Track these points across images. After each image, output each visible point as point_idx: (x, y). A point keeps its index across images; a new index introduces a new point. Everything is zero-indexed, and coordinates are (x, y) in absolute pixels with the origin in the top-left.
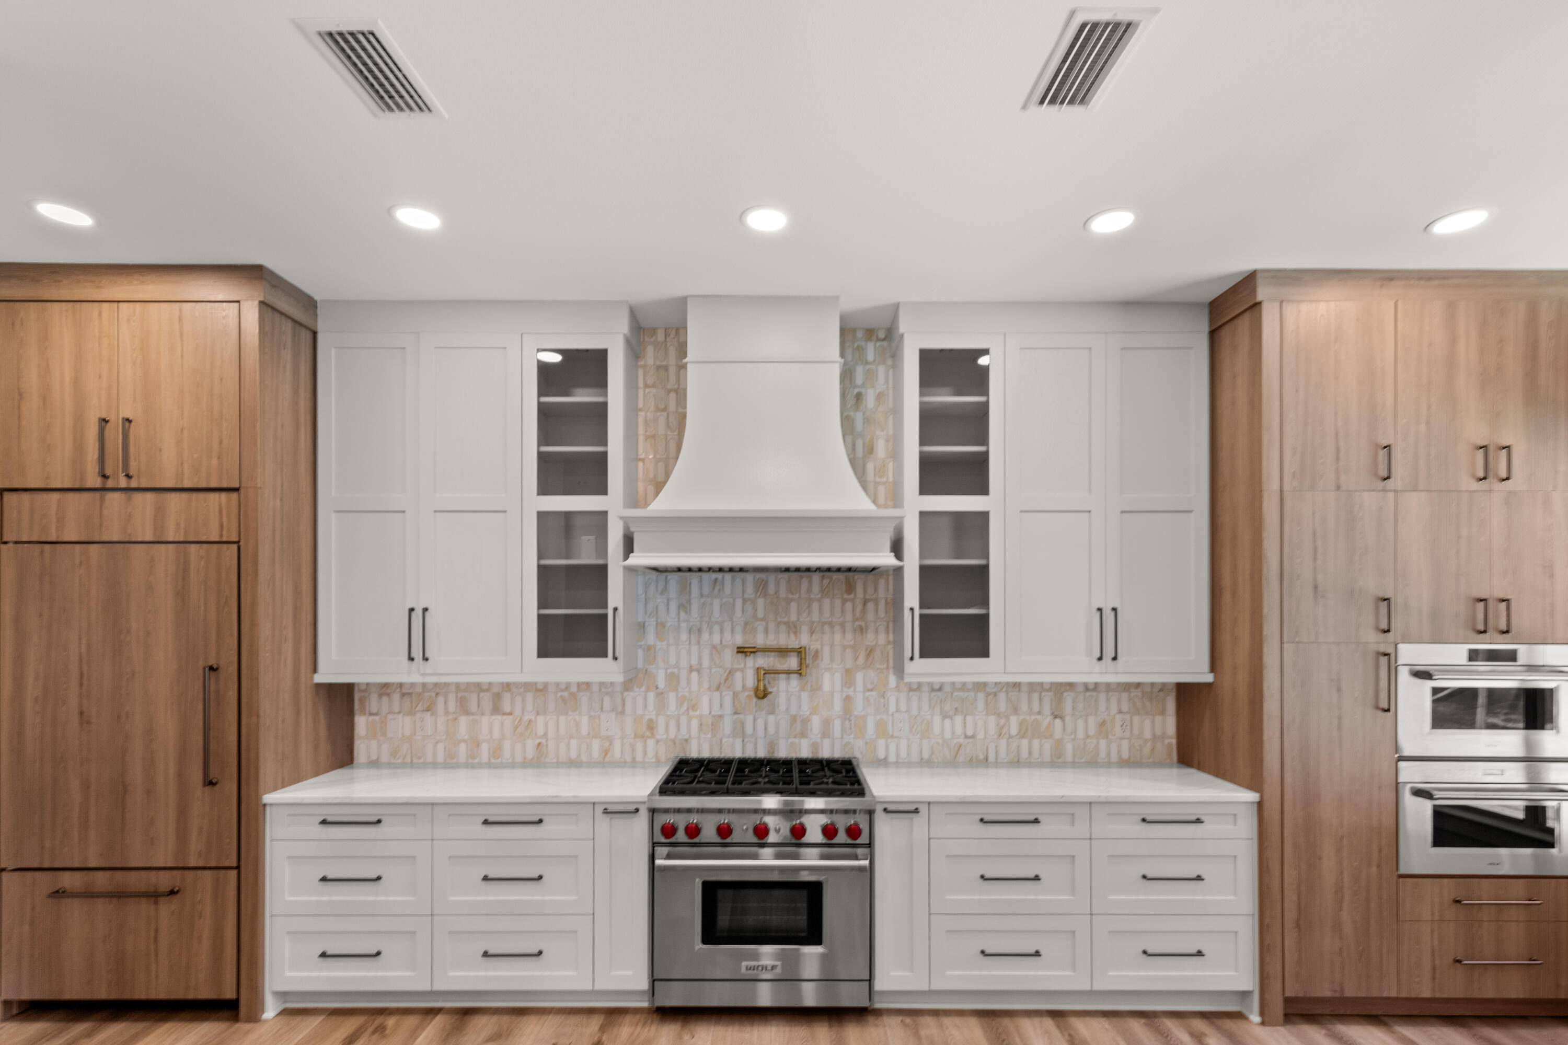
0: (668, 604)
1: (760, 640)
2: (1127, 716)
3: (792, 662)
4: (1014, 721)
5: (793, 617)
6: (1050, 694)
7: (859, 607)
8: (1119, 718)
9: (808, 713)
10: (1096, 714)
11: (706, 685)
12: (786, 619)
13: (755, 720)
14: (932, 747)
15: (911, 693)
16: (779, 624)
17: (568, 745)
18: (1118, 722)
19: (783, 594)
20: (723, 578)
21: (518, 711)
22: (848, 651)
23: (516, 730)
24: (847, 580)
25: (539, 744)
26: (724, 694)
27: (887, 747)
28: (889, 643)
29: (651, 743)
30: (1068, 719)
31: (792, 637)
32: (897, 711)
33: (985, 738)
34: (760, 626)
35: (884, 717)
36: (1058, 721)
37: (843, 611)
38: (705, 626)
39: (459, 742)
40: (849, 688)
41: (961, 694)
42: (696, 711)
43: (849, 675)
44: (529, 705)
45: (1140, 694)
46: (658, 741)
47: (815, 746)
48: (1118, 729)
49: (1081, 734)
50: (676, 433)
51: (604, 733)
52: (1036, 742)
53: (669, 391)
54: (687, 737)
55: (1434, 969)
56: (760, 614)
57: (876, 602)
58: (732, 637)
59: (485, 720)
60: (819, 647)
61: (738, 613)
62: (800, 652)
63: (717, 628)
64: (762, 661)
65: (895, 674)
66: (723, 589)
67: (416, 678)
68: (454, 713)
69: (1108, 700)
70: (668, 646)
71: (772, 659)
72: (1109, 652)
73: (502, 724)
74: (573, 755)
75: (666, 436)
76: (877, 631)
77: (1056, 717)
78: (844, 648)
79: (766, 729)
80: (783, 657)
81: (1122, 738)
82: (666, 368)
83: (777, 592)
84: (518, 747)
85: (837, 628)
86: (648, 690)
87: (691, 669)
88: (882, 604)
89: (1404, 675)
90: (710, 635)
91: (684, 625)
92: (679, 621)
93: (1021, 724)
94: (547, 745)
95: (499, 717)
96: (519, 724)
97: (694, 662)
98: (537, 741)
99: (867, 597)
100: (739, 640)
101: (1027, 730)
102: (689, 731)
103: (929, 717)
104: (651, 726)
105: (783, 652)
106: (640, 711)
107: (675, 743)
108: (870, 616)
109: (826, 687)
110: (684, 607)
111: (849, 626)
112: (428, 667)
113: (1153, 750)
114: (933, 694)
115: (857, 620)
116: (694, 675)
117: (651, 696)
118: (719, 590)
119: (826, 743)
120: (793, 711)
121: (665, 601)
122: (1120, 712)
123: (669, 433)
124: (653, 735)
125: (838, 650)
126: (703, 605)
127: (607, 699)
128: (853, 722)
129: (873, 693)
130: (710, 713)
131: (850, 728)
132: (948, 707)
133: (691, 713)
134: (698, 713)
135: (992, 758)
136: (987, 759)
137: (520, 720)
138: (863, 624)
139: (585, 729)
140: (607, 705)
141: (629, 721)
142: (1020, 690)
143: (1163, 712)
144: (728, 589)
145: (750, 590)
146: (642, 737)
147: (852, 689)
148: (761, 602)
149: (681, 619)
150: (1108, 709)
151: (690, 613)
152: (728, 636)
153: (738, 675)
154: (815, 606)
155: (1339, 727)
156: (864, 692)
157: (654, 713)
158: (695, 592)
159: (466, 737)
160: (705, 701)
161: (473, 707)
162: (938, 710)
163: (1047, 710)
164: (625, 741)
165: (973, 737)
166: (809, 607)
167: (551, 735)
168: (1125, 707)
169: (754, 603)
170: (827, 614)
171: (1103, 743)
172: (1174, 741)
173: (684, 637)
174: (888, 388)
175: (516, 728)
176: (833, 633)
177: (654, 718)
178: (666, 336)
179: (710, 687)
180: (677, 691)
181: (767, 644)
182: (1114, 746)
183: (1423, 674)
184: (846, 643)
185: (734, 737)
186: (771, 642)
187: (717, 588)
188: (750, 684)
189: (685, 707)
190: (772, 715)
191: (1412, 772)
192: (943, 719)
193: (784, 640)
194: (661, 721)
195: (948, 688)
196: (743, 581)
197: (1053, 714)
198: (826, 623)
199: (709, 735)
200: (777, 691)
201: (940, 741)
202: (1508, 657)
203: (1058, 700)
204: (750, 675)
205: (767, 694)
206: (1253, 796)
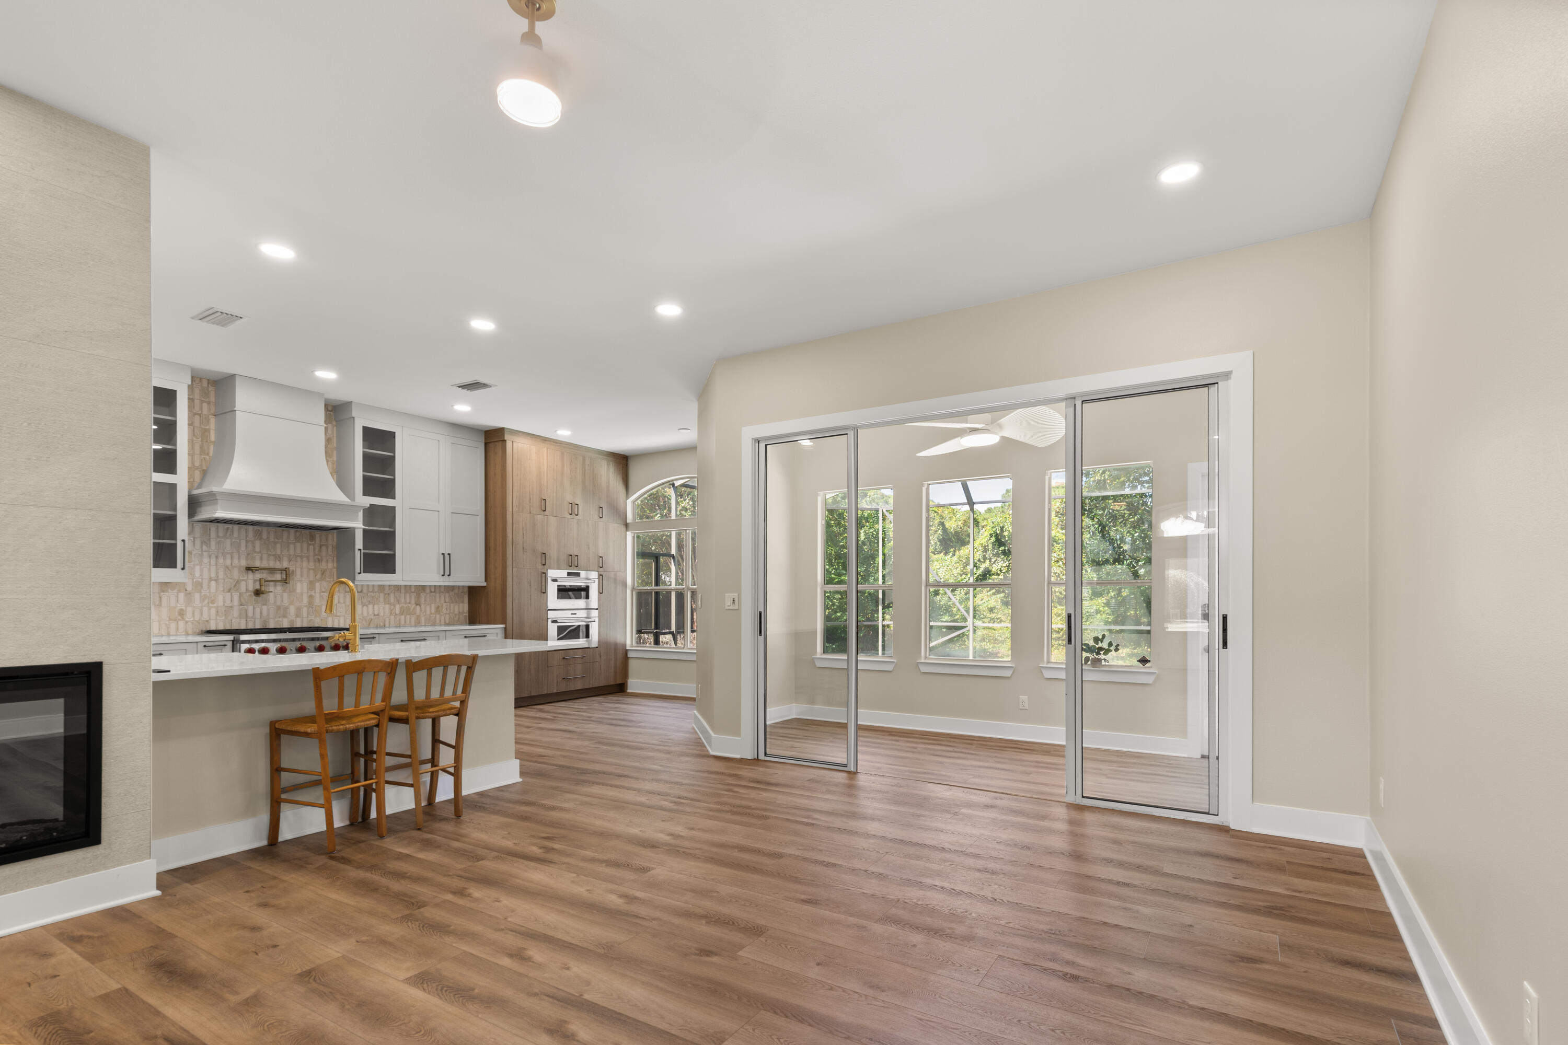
1: (257, 564)
2: (448, 604)
3: (278, 577)
4: (398, 607)
5: (278, 552)
6: (415, 594)
7: (317, 549)
8: (445, 604)
9: (287, 604)
10: (435, 604)
11: (221, 589)
12: (274, 553)
13: (254, 609)
15: (346, 594)
16: (269, 555)
18: (444, 607)
19: (272, 539)
20: (233, 527)
22: (311, 572)
24: (310, 533)
26: (233, 594)
28: (334, 568)
29: (181, 623)
30: (422, 606)
31: (278, 562)
32: (339, 603)
33: (384, 616)
34: (257, 556)
36: (418, 606)
37: (308, 550)
38: (220, 555)
40: (312, 591)
41: (372, 594)
42: (214, 604)
43: (311, 583)
45: (454, 591)
46: (187, 622)
47: (292, 622)
48: (444, 610)
49: (428, 612)
50: (200, 440)
53: (195, 414)
54: (208, 619)
55: (557, 682)
56: (257, 549)
57: (327, 546)
58: (239, 562)
60: (294, 569)
61: (243, 548)
62: (285, 571)
63: (228, 556)
64: (258, 576)
66: (233, 534)
69: (440, 597)
71: (265, 575)
72: (447, 572)
76: (327, 562)
77: (417, 605)
78: (309, 569)
79: (261, 616)
80: (272, 573)
81: (446, 614)
83: (268, 538)
85: (305, 559)
86: (179, 591)
87: (210, 579)
88: (330, 548)
89: (549, 579)
90: (224, 560)
91: (205, 553)
92: (202, 551)
93: (401, 608)
97: (213, 575)
99: (322, 543)
100: (244, 563)
101: (404, 611)
102: (209, 616)
104: (182, 613)
105: (272, 570)
106: (173, 604)
107: (199, 623)
108: (324, 553)
109: (299, 590)
110: (205, 543)
111: (311, 558)
113: (459, 619)
114: (358, 594)
115: (316, 555)
116: (213, 583)
117: (182, 595)
118: (230, 535)
119: (299, 618)
120: (278, 604)
122: (445, 602)
123: (195, 439)
124: (183, 619)
125: (305, 571)
126: (218, 543)
128: (314, 608)
129: (325, 594)
130: (224, 605)
131: (313, 612)
132: (365, 600)
133: (211, 605)
134: (215, 605)
135: (387, 625)
136: (385, 626)
138: (319, 557)
141: (164, 610)
142: (400, 592)
143: (463, 602)
144: (236, 535)
145: (251, 535)
146: (176, 620)
147: (313, 592)
148: (258, 543)
149: (204, 550)
150: (440, 600)
151: (210, 547)
152: (236, 561)
153: (243, 584)
154: (292, 547)
155: (530, 599)
156: (320, 593)
157: (184, 605)
158: (213, 535)
160: (220, 598)
162: (360, 602)
163: (413, 602)
164: (161, 623)
165: (378, 615)
166: (288, 547)
168: (447, 600)
169: (253, 543)
170: (298, 551)
171: (438, 616)
172: (467, 614)
173: (206, 560)
174: (333, 437)
176: (302, 561)
177: (184, 608)
179: (224, 590)
180: (201, 592)
181: (263, 566)
182: (443, 618)
183: (555, 580)
184: (310, 567)
185: (240, 618)
186: (265, 564)
187: (228, 534)
188: (251, 588)
189: (206, 601)
190: (265, 604)
191: (551, 615)
192: (363, 607)
193: (272, 564)
194: (189, 610)
195: (365, 591)
196: (246, 530)
197: (416, 603)
198: (298, 556)
199: (223, 618)
200: (269, 592)
201: (361, 617)
202: (578, 575)
203: (418, 596)
204: (251, 583)
205: (263, 594)
206: (503, 626)
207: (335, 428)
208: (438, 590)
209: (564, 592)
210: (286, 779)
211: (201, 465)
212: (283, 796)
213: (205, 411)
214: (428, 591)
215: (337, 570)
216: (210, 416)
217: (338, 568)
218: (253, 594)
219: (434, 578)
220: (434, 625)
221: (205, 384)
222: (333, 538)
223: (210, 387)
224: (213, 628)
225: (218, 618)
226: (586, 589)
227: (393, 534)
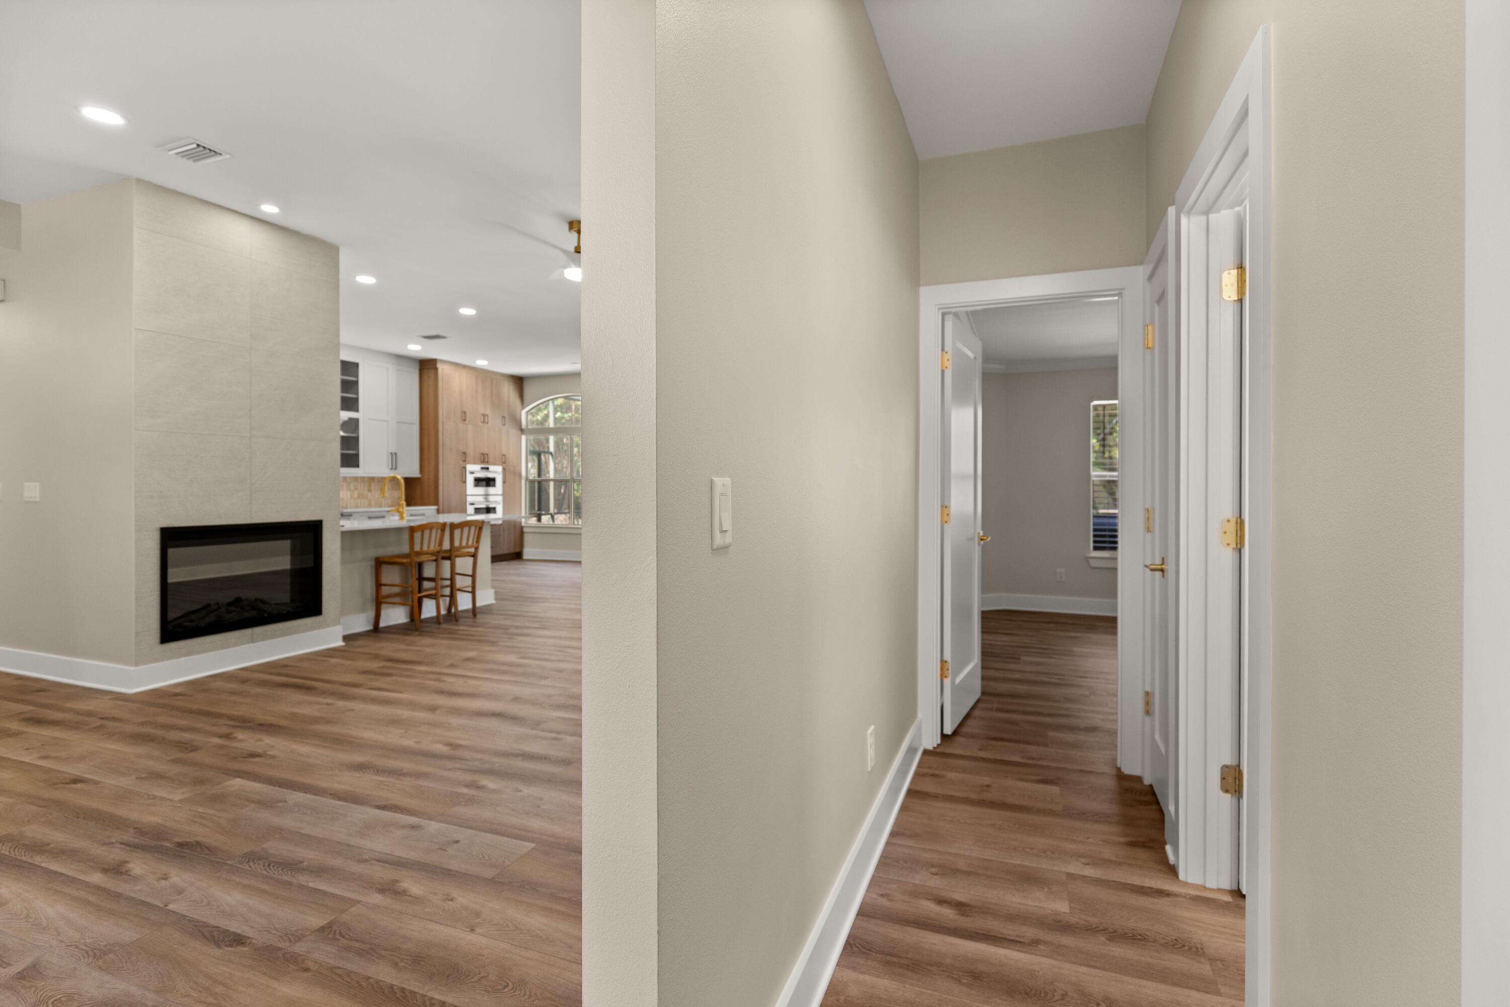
8: (389, 491)
10: (380, 490)
48: (389, 495)
49: (377, 497)
72: (394, 467)
89: (468, 473)
150: (384, 488)
155: (455, 487)
172: (405, 500)
183: (472, 473)
191: (470, 499)
202: (487, 469)
203: (370, 485)
206: (435, 507)
209: (478, 482)
210: (385, 590)
212: (383, 600)
214: (376, 481)
219: (384, 471)
220: (380, 506)
226: (493, 480)
227: (357, 439)
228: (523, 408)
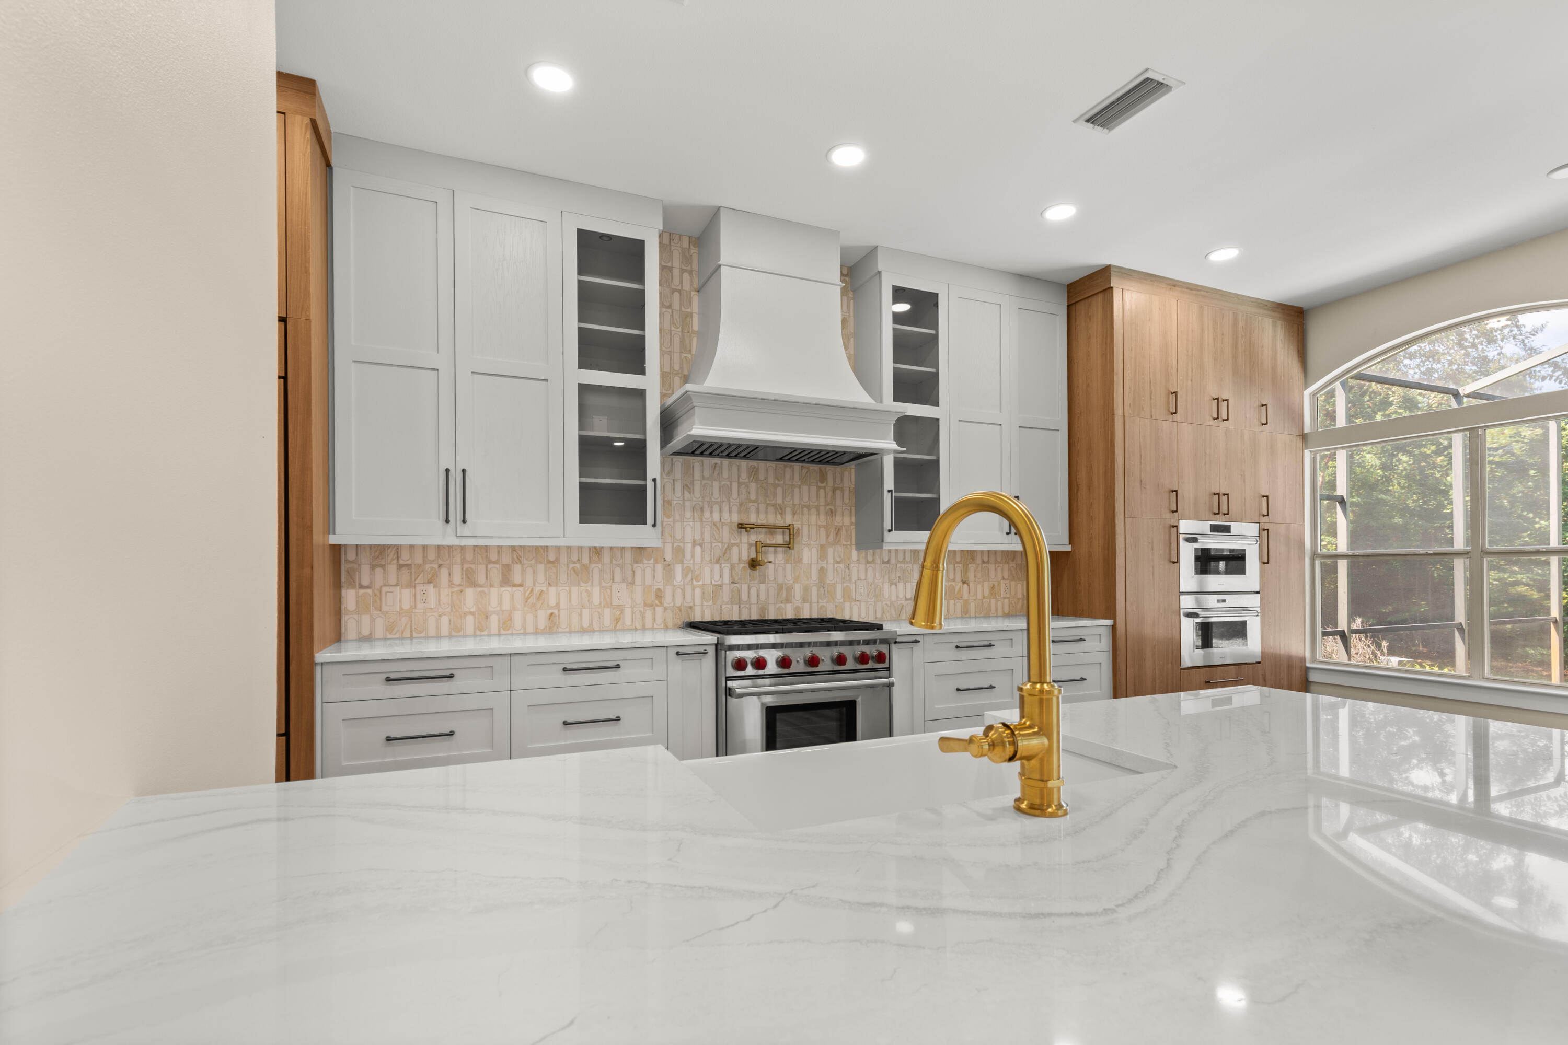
0: (674, 485)
1: (753, 519)
2: (1008, 581)
3: (779, 539)
5: (780, 501)
6: (960, 565)
7: (830, 494)
8: (1004, 582)
9: (792, 582)
10: (989, 581)
11: (708, 558)
12: (773, 502)
13: (749, 588)
14: (883, 608)
15: (868, 565)
16: (768, 505)
17: (580, 615)
18: (1003, 586)
19: (771, 480)
20: (721, 463)
21: (529, 582)
22: (822, 530)
23: (526, 602)
24: (820, 470)
25: (552, 614)
26: (723, 565)
27: (851, 608)
28: (852, 523)
29: (659, 610)
30: (971, 584)
31: (779, 516)
32: (858, 580)
34: (753, 508)
35: (849, 585)
36: (965, 586)
37: (818, 496)
38: (706, 506)
39: (465, 614)
40: (823, 561)
41: (903, 565)
42: (699, 581)
43: (822, 549)
44: (541, 577)
45: (1015, 566)
46: (665, 609)
47: (797, 609)
48: (1002, 591)
49: (980, 596)
50: (680, 329)
51: (615, 602)
52: (952, 602)
53: (674, 291)
54: (691, 604)
56: (753, 497)
57: (842, 489)
58: (730, 516)
59: (494, 592)
60: (800, 526)
61: (735, 494)
62: (789, 528)
63: (716, 507)
64: (754, 537)
65: (856, 550)
66: (722, 473)
67: (451, 541)
68: (460, 585)
69: (996, 570)
70: (674, 521)
71: (762, 536)
73: (512, 596)
74: (586, 624)
75: (671, 331)
76: (843, 515)
77: (964, 583)
78: (819, 527)
79: (758, 596)
80: (771, 533)
81: (1005, 598)
82: (670, 269)
83: (766, 478)
84: (530, 617)
86: (656, 562)
87: (694, 543)
88: (847, 493)
89: (1182, 540)
90: (711, 513)
91: (688, 504)
94: (559, 615)
95: (509, 589)
96: (530, 595)
97: (697, 537)
98: (550, 611)
99: (836, 486)
100: (736, 518)
102: (693, 600)
103: (881, 584)
104: (659, 595)
105: (771, 528)
106: (649, 581)
107: (680, 610)
108: (838, 501)
109: (806, 560)
110: (688, 487)
111: (822, 509)
112: (464, 530)
114: (884, 565)
115: (828, 504)
116: (698, 549)
117: (659, 567)
118: (718, 474)
119: (806, 606)
120: (780, 581)
121: (672, 481)
122: (1004, 579)
123: (673, 329)
124: (661, 603)
125: (814, 529)
126: (704, 487)
127: (617, 570)
128: (826, 589)
129: (841, 565)
130: (711, 582)
131: (824, 594)
132: (893, 576)
133: (695, 583)
134: (700, 583)
137: (532, 591)
138: (832, 508)
139: (596, 600)
140: (618, 577)
141: (639, 590)
144: (725, 474)
145: (744, 475)
146: (652, 605)
147: (825, 562)
148: (753, 486)
149: (686, 498)
150: (996, 576)
151: (693, 493)
152: (726, 515)
153: (735, 550)
154: (797, 491)
156: (834, 564)
157: (662, 583)
158: (697, 475)
159: (473, 610)
160: (707, 572)
161: (481, 579)
162: (887, 577)
163: (958, 578)
164: (635, 609)
166: (792, 492)
167: (563, 605)
168: (1007, 574)
169: (748, 487)
170: (805, 499)
171: (993, 601)
173: (688, 514)
175: (528, 599)
176: (810, 514)
177: (662, 587)
178: (670, 239)
179: (711, 560)
180: (682, 563)
181: (760, 522)
182: (1000, 604)
183: (1191, 539)
184: (820, 523)
185: (732, 603)
186: (762, 520)
187: (716, 473)
188: (745, 557)
189: (689, 577)
190: (763, 582)
191: (1186, 603)
192: (890, 586)
193: (772, 519)
194: (668, 591)
195: (893, 561)
196: (739, 467)
197: (962, 580)
198: (805, 506)
199: (710, 603)
200: (767, 562)
201: (889, 603)
202: (1227, 529)
203: (966, 570)
204: (744, 547)
205: (760, 565)
207: (852, 302)
208: (992, 559)
209: (1205, 561)
211: (682, 368)
213: (686, 286)
214: (979, 561)
215: (856, 529)
216: (693, 293)
217: (857, 525)
218: (747, 565)
219: (994, 539)
220: (986, 619)
221: (686, 244)
222: (849, 473)
223: (692, 247)
224: (698, 619)
225: (705, 603)
226: (1243, 556)
227: (935, 465)
228: (1306, 385)
